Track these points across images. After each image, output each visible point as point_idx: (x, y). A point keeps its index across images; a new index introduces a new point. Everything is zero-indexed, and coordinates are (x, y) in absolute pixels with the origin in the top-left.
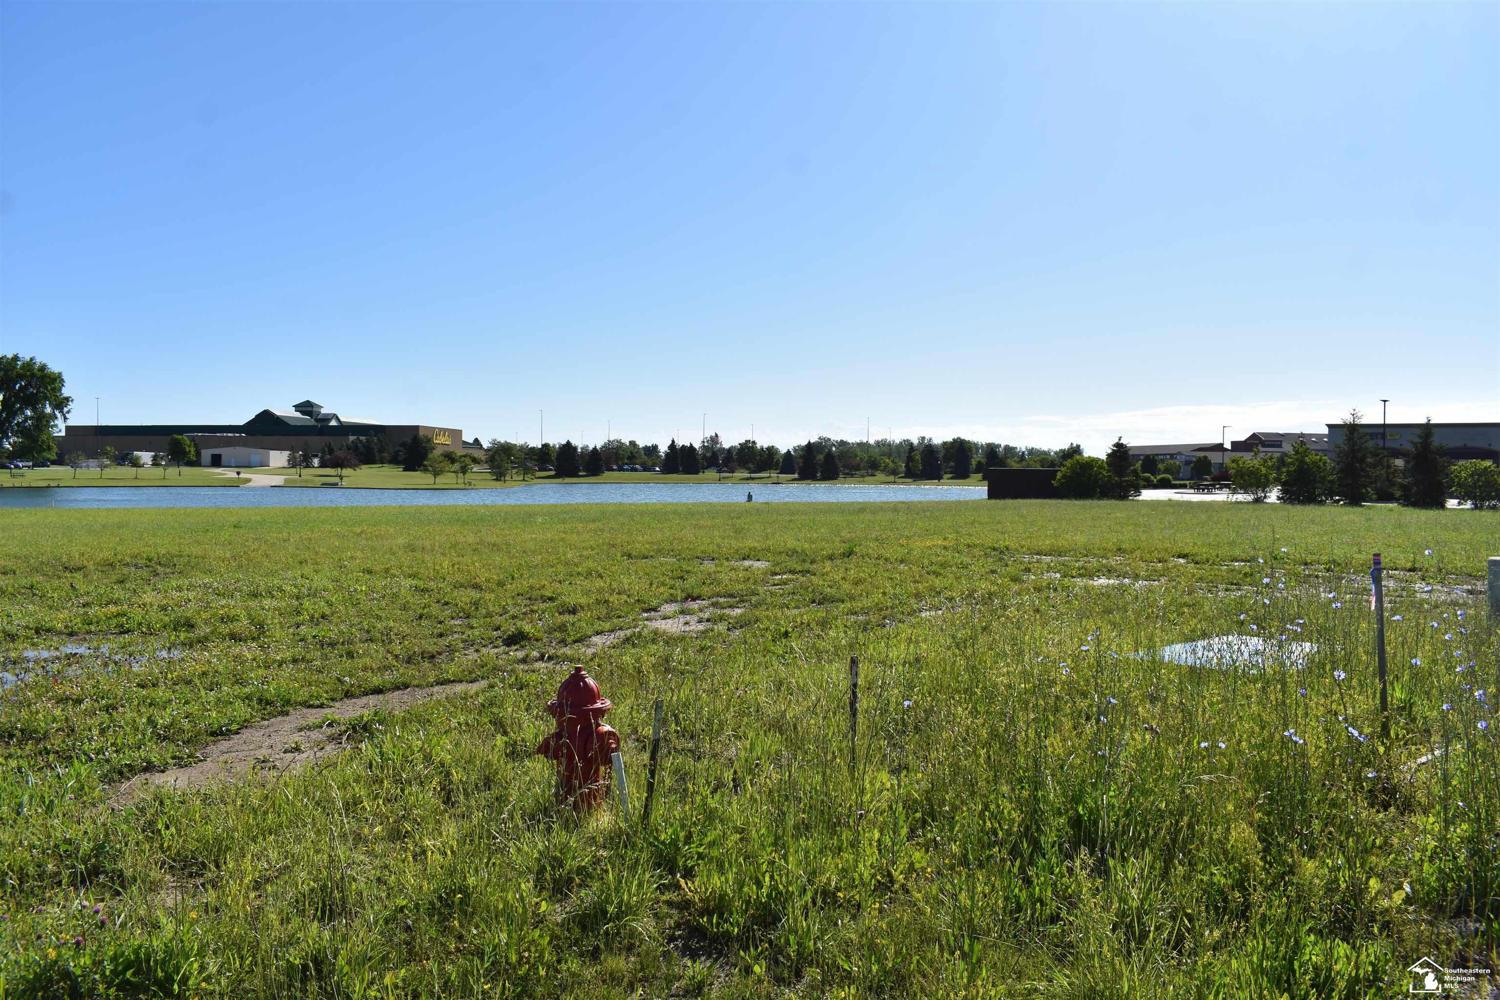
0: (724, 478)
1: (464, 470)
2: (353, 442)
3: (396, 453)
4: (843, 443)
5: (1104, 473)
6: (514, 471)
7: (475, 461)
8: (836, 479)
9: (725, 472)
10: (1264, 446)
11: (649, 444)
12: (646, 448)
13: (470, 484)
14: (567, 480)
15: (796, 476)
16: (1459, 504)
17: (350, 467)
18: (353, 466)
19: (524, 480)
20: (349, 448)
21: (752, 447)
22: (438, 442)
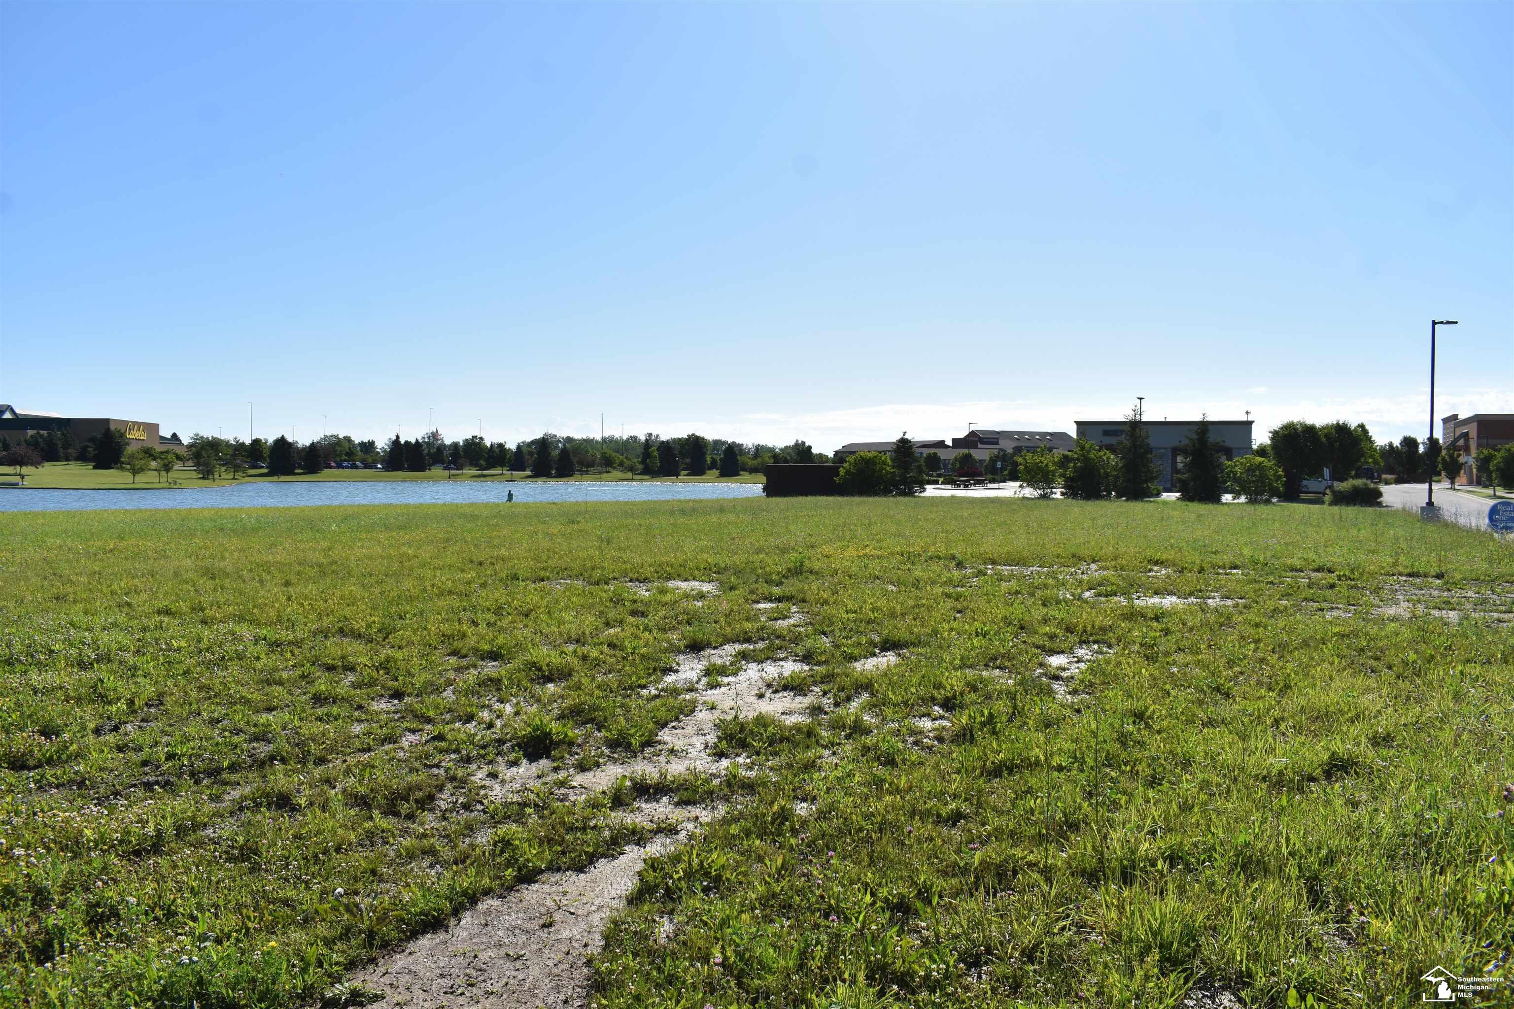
0: (454, 475)
1: (167, 468)
2: (32, 436)
3: (84, 449)
4: (569, 440)
5: (888, 468)
6: (223, 469)
7: (179, 458)
8: (571, 476)
9: (453, 469)
10: (982, 443)
11: (366, 441)
12: (362, 445)
13: (175, 483)
14: (283, 478)
15: (528, 473)
16: (1234, 499)
17: (32, 464)
18: (36, 464)
19: (234, 478)
20: (28, 443)
21: (479, 443)
22: (131, 437)
